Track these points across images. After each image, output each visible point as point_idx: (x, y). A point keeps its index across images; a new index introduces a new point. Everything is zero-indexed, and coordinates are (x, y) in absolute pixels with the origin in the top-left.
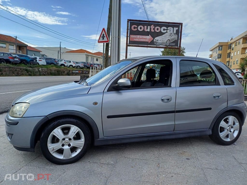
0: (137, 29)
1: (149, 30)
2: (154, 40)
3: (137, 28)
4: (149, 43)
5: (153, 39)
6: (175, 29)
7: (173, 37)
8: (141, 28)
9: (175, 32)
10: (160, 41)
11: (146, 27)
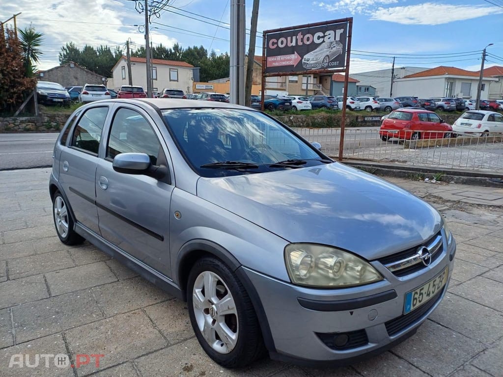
0: (276, 45)
1: (294, 44)
2: (303, 61)
3: (277, 43)
4: (295, 66)
5: (300, 58)
6: (339, 32)
7: (334, 49)
8: (282, 43)
9: (338, 39)
10: (312, 60)
11: (289, 38)
